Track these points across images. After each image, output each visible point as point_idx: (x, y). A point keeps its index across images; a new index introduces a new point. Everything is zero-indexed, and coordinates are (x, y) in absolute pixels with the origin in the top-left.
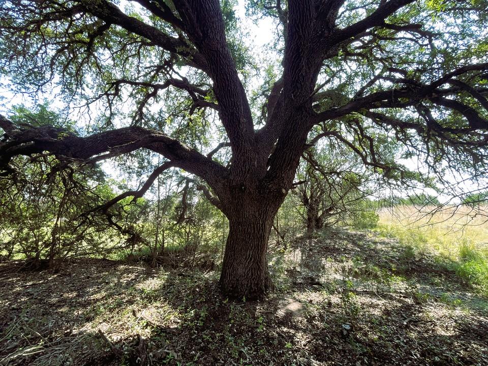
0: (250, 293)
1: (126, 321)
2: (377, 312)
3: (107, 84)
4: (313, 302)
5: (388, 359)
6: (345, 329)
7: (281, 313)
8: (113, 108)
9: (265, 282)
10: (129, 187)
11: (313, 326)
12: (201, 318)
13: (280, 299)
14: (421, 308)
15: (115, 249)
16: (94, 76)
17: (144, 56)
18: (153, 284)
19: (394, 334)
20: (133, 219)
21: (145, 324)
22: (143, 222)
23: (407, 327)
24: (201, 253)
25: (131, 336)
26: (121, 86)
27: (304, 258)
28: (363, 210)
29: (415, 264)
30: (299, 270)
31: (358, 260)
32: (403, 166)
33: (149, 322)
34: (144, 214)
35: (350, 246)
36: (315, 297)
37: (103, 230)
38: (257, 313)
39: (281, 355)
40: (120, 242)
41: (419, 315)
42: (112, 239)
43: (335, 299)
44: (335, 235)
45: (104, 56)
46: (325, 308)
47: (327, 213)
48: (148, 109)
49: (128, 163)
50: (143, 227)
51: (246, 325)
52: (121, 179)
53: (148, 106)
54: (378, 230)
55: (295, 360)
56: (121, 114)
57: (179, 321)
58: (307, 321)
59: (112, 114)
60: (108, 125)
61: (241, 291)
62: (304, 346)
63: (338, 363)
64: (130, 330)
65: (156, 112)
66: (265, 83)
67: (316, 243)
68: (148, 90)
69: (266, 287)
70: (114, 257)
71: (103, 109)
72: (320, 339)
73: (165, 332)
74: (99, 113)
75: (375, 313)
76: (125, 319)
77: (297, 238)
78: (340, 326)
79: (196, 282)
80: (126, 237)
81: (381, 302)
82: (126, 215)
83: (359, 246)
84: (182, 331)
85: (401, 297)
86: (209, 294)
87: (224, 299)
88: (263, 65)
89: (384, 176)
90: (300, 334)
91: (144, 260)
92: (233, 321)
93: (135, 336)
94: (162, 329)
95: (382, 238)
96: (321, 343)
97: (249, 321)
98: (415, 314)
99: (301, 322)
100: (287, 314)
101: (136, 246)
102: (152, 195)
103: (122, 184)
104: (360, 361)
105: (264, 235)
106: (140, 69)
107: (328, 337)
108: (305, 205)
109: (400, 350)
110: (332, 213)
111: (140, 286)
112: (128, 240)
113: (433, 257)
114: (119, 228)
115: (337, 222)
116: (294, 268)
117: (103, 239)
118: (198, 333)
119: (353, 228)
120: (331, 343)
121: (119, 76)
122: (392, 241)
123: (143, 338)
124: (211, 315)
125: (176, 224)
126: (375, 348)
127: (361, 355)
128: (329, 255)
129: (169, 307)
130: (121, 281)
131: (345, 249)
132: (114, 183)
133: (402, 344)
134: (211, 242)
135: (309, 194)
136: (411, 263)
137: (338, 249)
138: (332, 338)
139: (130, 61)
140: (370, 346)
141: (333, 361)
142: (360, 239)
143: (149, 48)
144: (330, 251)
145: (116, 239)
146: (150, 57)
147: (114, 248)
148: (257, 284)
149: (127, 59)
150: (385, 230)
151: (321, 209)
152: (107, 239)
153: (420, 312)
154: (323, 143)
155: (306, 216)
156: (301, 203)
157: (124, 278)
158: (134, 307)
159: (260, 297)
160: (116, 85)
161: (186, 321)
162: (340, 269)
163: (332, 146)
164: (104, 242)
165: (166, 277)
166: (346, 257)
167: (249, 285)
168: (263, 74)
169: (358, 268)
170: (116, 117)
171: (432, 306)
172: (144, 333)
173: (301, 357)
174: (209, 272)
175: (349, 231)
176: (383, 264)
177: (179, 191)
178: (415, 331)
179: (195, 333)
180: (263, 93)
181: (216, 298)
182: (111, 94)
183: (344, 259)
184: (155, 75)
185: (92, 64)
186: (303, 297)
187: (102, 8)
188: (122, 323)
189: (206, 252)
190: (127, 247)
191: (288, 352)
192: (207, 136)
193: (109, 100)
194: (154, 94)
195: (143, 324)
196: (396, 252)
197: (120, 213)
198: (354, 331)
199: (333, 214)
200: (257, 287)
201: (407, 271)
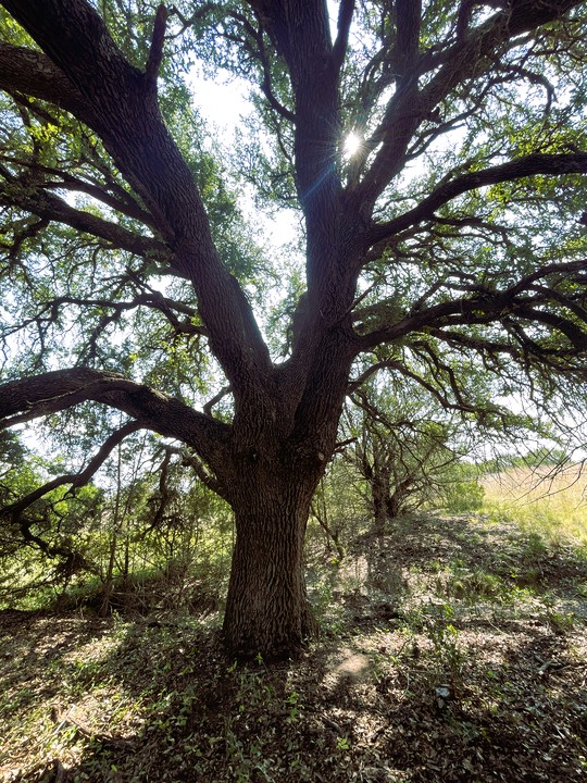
0: (276, 645)
1: (34, 734)
2: (496, 659)
3: (40, 304)
4: (387, 651)
5: (517, 746)
6: (441, 697)
7: (331, 680)
8: (46, 340)
9: (303, 622)
10: (68, 468)
11: (388, 699)
12: (182, 710)
13: (329, 652)
14: (565, 642)
15: (34, 587)
16: (20, 293)
17: (102, 263)
18: (100, 648)
19: (525, 695)
20: (71, 525)
21: (72, 735)
22: (90, 531)
23: (545, 679)
24: (196, 578)
25: (41, 766)
26: (63, 307)
27: (372, 571)
28: (457, 480)
29: (548, 563)
30: (366, 594)
31: (460, 566)
32: (504, 408)
33: (81, 729)
34: (92, 514)
35: (445, 542)
36: (392, 641)
37: (13, 552)
38: (289, 687)
39: (330, 767)
40: (43, 573)
41: (563, 654)
42: (29, 568)
43: (424, 642)
44: (420, 525)
45: (38, 265)
46: (407, 661)
47: (403, 489)
48: (106, 340)
49: (68, 429)
50: (89, 539)
51: (267, 713)
52: (54, 455)
53: (106, 336)
54: (486, 511)
55: (355, 774)
56: (61, 350)
57: (142, 721)
58: (377, 690)
59: (45, 350)
60: (36, 368)
61: (260, 644)
62: (373, 741)
63: (433, 767)
64: (41, 753)
65: (120, 345)
66: (289, 297)
67: (390, 543)
68: (106, 311)
69: (305, 630)
70: (30, 603)
71: (29, 343)
72: (401, 723)
73: (111, 748)
74: (22, 349)
75: (494, 661)
76: (33, 731)
77: (359, 537)
78: (434, 692)
79: (179, 636)
80: (56, 562)
81: (502, 638)
82: (59, 519)
83: (459, 541)
84: (145, 742)
85: (531, 624)
86: (202, 658)
87: (230, 664)
88: (285, 271)
89: (478, 424)
90: (365, 719)
91: (88, 603)
92: (242, 707)
93: (49, 764)
94: (105, 742)
95: (493, 524)
96: (401, 731)
97: (272, 705)
98: (556, 654)
99: (367, 694)
100: (341, 679)
101: (74, 577)
102: (108, 480)
103: (55, 464)
104: (470, 758)
105: (294, 535)
106: (95, 281)
107: (412, 716)
108: (367, 479)
109: (536, 724)
110: (410, 488)
111: (73, 657)
112: (60, 568)
113: (573, 549)
114: (44, 546)
115: (421, 502)
116: (357, 590)
117: (11, 571)
118: (176, 742)
119: (447, 512)
120: (418, 728)
121: (61, 293)
122: (509, 527)
123: (66, 766)
124: (203, 700)
125: (151, 529)
126: (495, 727)
127: (470, 744)
128: (413, 561)
129: (124, 695)
130: (37, 650)
131: (437, 549)
132: (40, 462)
133: (539, 712)
134: (213, 558)
135: (371, 459)
136: (542, 563)
137: (426, 550)
138: (421, 719)
139: (80, 270)
140: (485, 724)
141: (423, 765)
142: (459, 530)
143: (111, 251)
144: (413, 555)
145: (36, 568)
146: (113, 264)
147: (33, 585)
148: (288, 626)
149: (75, 268)
150: (496, 511)
151: (393, 484)
152: (18, 570)
153: (563, 648)
154: (382, 379)
155: (370, 497)
156: (361, 476)
157: (44, 643)
158: (56, 702)
159: (294, 652)
160: (54, 306)
161: (155, 719)
162: (434, 584)
163: (397, 383)
164: (12, 576)
165: (125, 632)
166: (441, 563)
167: (274, 629)
168: (286, 283)
169: (462, 581)
170: (51, 354)
171: (581, 635)
172: (68, 756)
173: (366, 765)
174: (208, 614)
175: (441, 517)
176: (500, 569)
177: (153, 470)
178: (558, 685)
179: (169, 743)
180: (288, 311)
181: (215, 664)
182: (45, 320)
183: (438, 566)
184: (118, 289)
185: (18, 276)
186: (369, 643)
187: (38, 200)
188: (26, 738)
189: (203, 576)
190: (57, 580)
191: (343, 758)
192: (205, 377)
193: (40, 329)
194: (116, 318)
195: (68, 737)
196: (517, 545)
197: (46, 516)
198: (457, 700)
199: (413, 491)
200: (288, 634)
201: (539, 577)
